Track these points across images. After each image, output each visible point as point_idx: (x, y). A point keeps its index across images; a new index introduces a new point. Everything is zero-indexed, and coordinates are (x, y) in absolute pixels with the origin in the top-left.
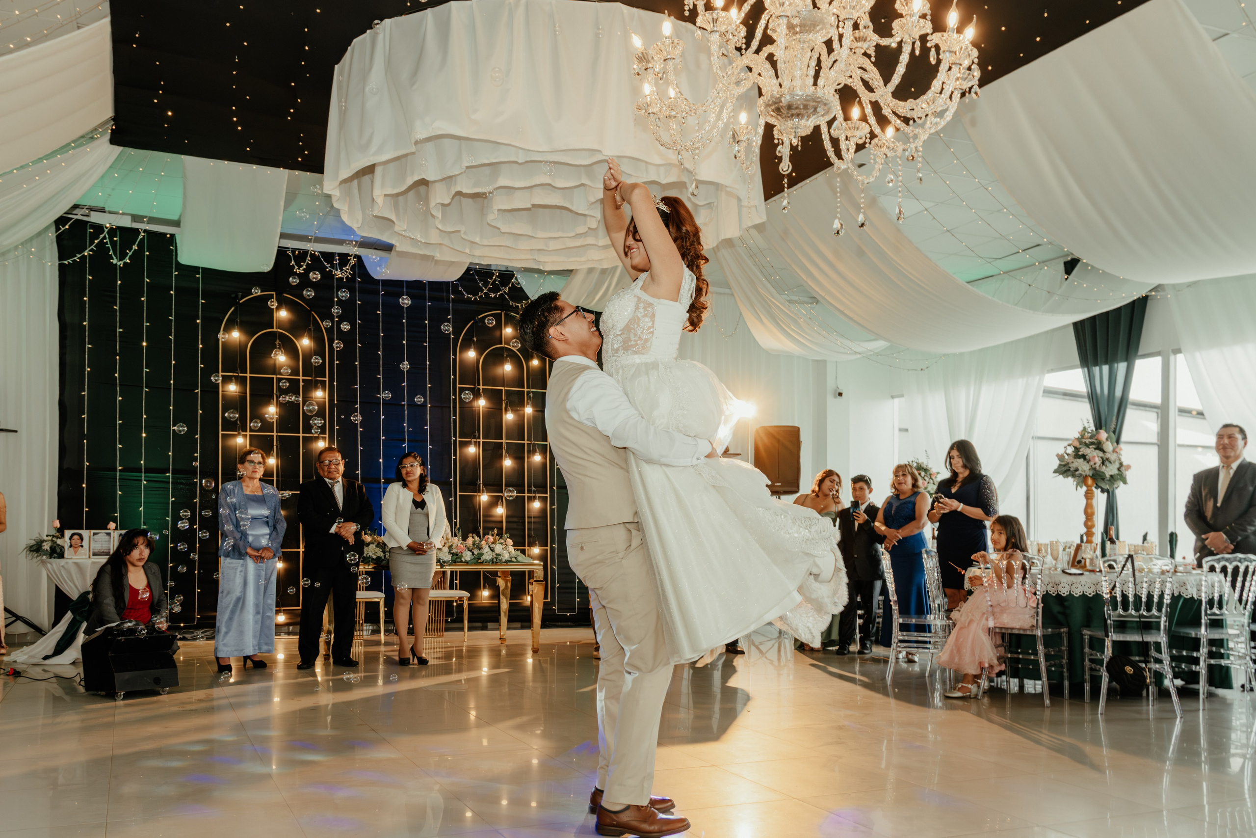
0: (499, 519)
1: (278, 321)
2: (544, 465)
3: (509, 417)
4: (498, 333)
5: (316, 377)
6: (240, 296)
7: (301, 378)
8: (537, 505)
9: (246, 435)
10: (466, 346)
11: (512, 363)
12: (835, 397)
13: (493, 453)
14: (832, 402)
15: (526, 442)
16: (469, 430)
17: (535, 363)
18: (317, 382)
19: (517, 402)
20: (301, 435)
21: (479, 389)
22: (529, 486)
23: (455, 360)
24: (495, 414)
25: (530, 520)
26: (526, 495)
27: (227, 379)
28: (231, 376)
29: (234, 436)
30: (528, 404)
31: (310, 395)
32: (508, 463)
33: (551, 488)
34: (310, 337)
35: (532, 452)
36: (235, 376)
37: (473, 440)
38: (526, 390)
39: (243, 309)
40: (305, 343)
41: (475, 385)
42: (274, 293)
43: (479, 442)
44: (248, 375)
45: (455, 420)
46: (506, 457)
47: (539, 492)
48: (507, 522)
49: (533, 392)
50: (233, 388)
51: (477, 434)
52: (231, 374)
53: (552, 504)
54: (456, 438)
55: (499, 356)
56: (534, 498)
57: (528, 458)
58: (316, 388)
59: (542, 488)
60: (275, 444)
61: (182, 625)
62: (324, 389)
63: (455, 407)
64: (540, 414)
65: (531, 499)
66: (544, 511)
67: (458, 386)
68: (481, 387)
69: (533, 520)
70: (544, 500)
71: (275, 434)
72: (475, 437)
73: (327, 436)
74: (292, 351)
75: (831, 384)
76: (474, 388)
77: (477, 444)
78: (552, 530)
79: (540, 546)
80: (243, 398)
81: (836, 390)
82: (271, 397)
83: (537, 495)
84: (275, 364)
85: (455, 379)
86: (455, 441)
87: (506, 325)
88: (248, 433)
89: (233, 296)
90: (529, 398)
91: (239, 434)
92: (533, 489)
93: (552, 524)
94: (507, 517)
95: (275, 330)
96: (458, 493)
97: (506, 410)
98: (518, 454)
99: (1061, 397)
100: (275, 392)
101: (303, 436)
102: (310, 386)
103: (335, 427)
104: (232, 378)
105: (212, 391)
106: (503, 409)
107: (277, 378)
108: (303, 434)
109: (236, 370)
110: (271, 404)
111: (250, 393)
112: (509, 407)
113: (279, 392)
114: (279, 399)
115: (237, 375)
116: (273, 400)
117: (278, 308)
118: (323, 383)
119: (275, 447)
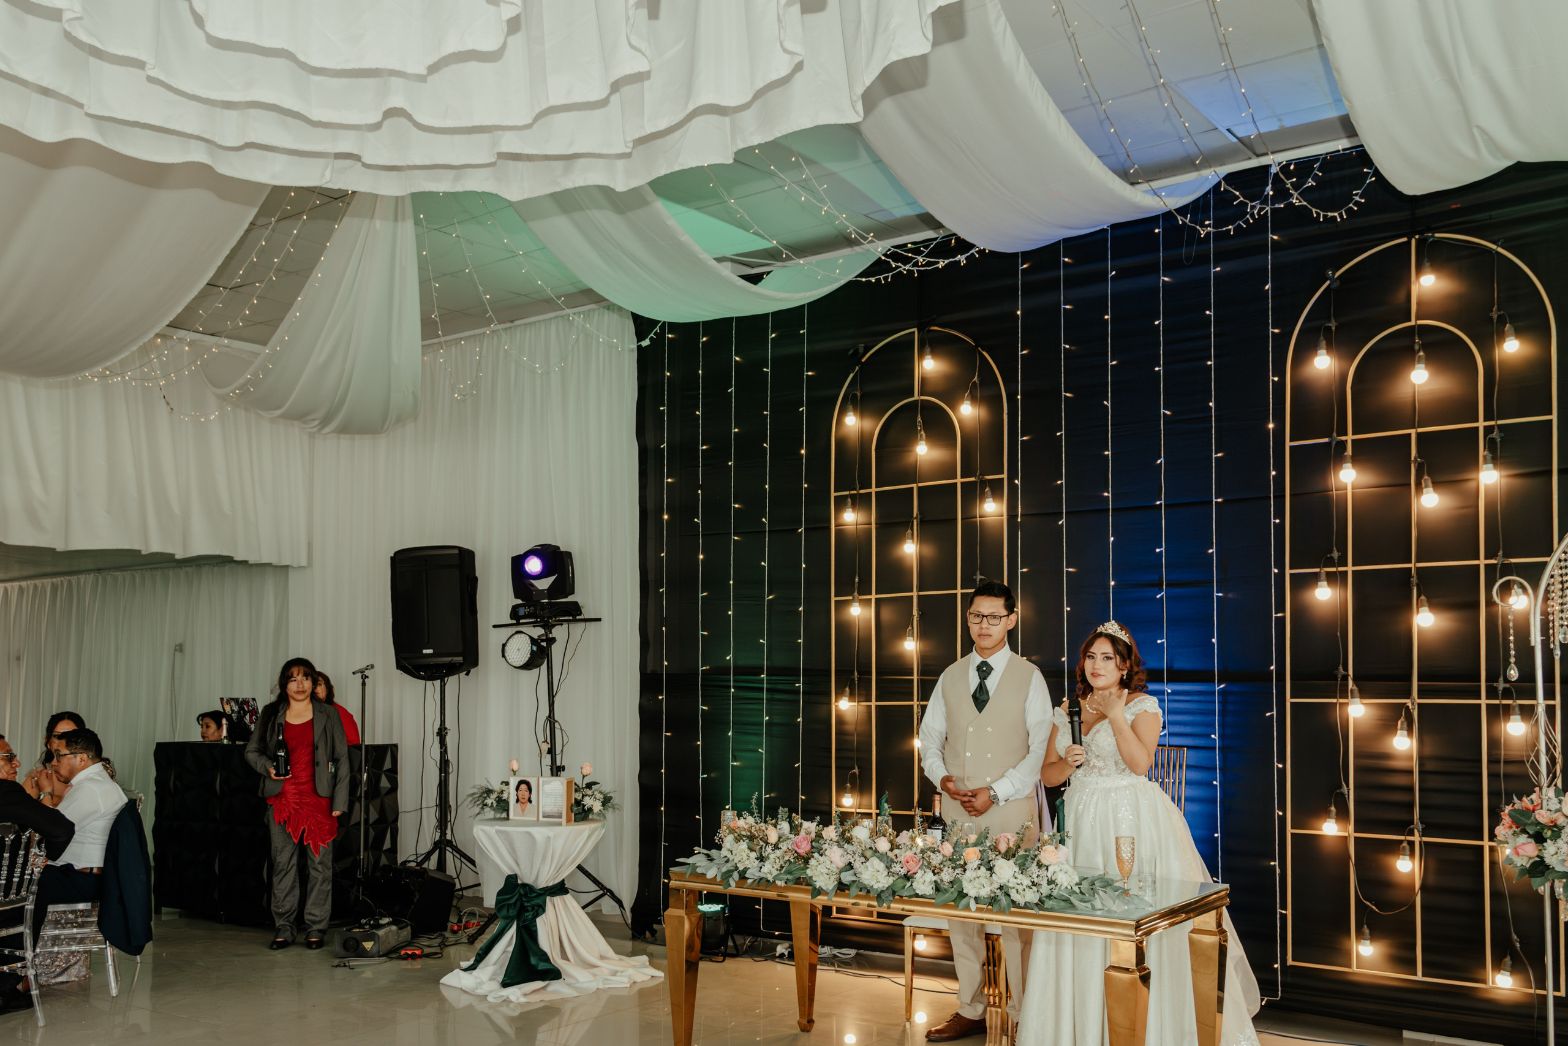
0: (1403, 764)
1: (923, 380)
3: (1429, 501)
5: (984, 475)
6: (861, 350)
7: (959, 481)
8: (1516, 728)
9: (870, 601)
10: (1309, 346)
13: (1386, 600)
17: (1514, 349)
18: (984, 483)
20: (959, 591)
21: (1343, 444)
22: (1492, 678)
23: (1280, 386)
25: (1495, 768)
26: (1483, 702)
27: (841, 503)
28: (849, 497)
29: (853, 604)
30: (1488, 460)
31: (975, 513)
32: (1427, 620)
34: (973, 399)
36: (851, 496)
37: (1325, 569)
38: (1481, 424)
39: (868, 372)
40: (967, 411)
41: (1332, 436)
42: (915, 330)
43: (1344, 573)
44: (874, 491)
45: (1280, 528)
46: (1420, 606)
47: (1521, 695)
48: (1423, 772)
49: (1501, 426)
50: (850, 517)
51: (1336, 555)
52: (847, 493)
54: (1282, 567)
55: (1396, 355)
56: (1507, 710)
57: (1487, 603)
58: (983, 498)
60: (915, 612)
62: (999, 496)
63: (1280, 497)
65: (1500, 713)
67: (1288, 445)
68: (1349, 439)
71: (915, 594)
72: (1330, 563)
74: (944, 431)
76: (1333, 444)
77: (1338, 579)
80: (865, 532)
82: (908, 524)
83: (1516, 703)
84: (914, 463)
85: (1279, 430)
86: (1280, 576)
87: (1423, 270)
88: (874, 596)
89: (851, 352)
91: (859, 599)
94: (1424, 759)
95: (916, 397)
96: (1289, 700)
97: (1421, 487)
100: (915, 515)
101: (962, 594)
102: (973, 494)
103: (1020, 571)
104: (849, 500)
105: (820, 526)
106: (1410, 484)
107: (919, 488)
108: (962, 589)
109: (855, 484)
110: (908, 539)
111: (876, 524)
112: (1426, 477)
113: (920, 514)
114: (923, 522)
115: (855, 492)
116: (912, 530)
117: (921, 356)
118: (998, 484)
119: (915, 618)
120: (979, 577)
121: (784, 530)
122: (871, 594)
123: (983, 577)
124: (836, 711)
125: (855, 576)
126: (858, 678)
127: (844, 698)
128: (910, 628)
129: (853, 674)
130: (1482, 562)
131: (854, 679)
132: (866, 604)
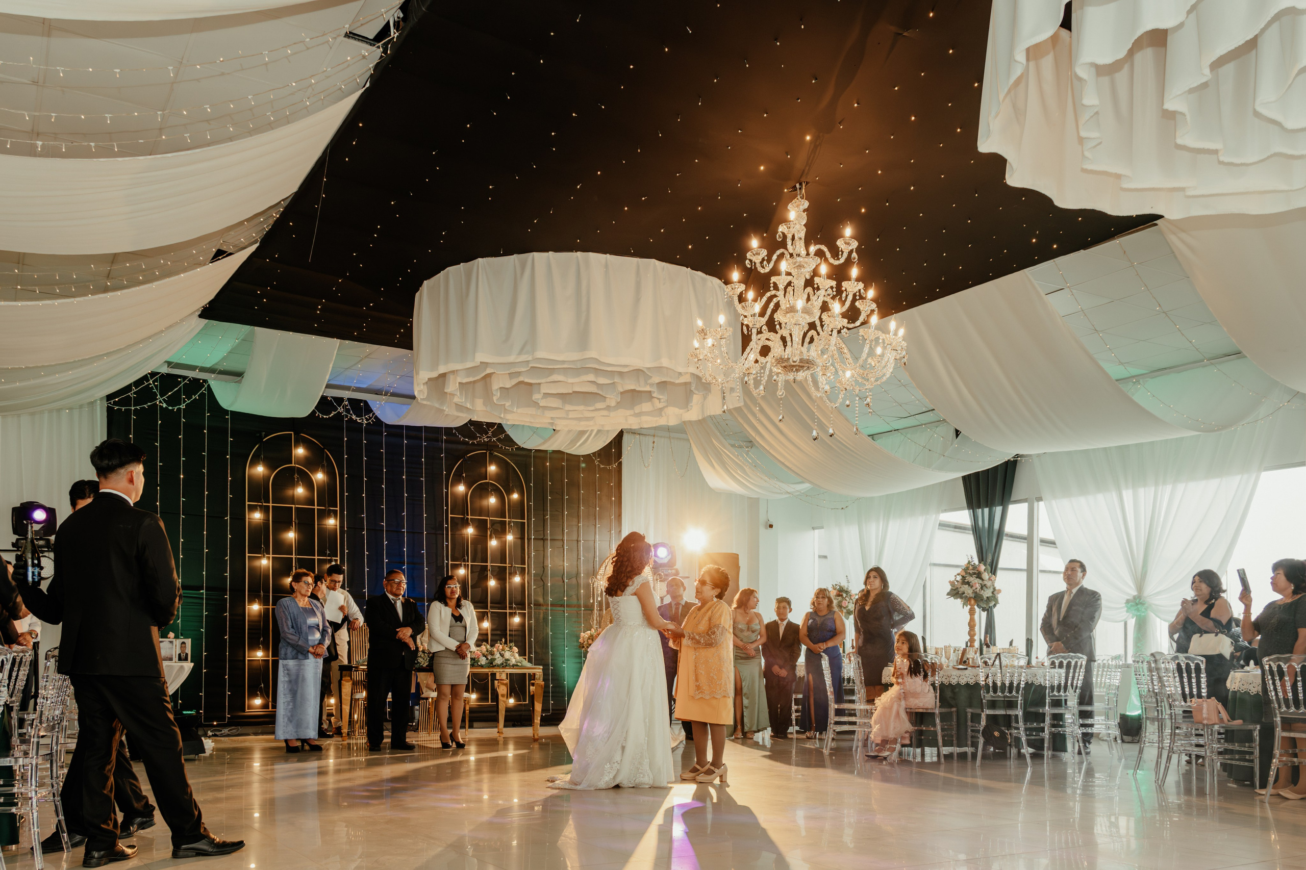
0: (484, 632)
1: (297, 457)
2: (523, 585)
3: (493, 543)
4: (483, 470)
5: (329, 506)
6: (263, 435)
7: (316, 507)
8: (517, 620)
9: (269, 557)
10: (458, 479)
11: (496, 497)
12: (766, 528)
13: (481, 575)
14: (764, 532)
15: (507, 565)
16: (460, 557)
17: (515, 496)
18: (330, 511)
19: (500, 530)
20: (316, 557)
21: (468, 518)
22: (511, 603)
23: (447, 493)
24: (481, 539)
25: (511, 633)
26: (508, 611)
27: (252, 509)
28: (256, 505)
29: (259, 558)
30: (509, 532)
31: (324, 523)
32: (492, 583)
33: (529, 605)
34: (324, 472)
35: (512, 574)
36: (259, 505)
37: (463, 563)
38: (507, 520)
39: (266, 446)
40: (319, 476)
41: (464, 515)
42: (293, 433)
43: (468, 565)
44: (271, 505)
45: (447, 546)
46: (491, 578)
47: (519, 609)
48: (492, 635)
49: (513, 521)
50: (257, 516)
51: (466, 557)
52: (256, 503)
53: (530, 619)
54: (448, 561)
55: (483, 490)
56: (515, 613)
57: (509, 578)
58: (329, 516)
59: (521, 605)
60: (294, 565)
61: (215, 723)
62: (336, 517)
63: (447, 535)
64: (519, 540)
65: (512, 615)
66: (523, 625)
67: (450, 515)
68: (469, 517)
69: (513, 633)
70: (523, 615)
71: (294, 556)
72: (464, 560)
74: (309, 484)
75: (762, 518)
76: (464, 518)
77: (466, 567)
78: (530, 642)
80: (266, 524)
81: (767, 523)
82: (290, 523)
83: (517, 611)
84: (293, 496)
85: (447, 510)
86: (447, 564)
87: (491, 463)
88: (271, 556)
89: (258, 435)
90: (510, 527)
91: (264, 556)
92: (514, 606)
93: (530, 637)
94: (492, 630)
95: (293, 464)
97: (491, 537)
98: (501, 575)
99: (953, 529)
100: (294, 520)
101: (318, 559)
102: (324, 514)
103: (346, 551)
104: (258, 507)
105: (239, 518)
106: (488, 536)
107: (296, 508)
108: (318, 556)
109: (260, 501)
110: (292, 530)
111: (272, 521)
112: (493, 534)
113: (297, 519)
114: (298, 524)
115: (261, 504)
116: (292, 527)
117: (296, 446)
118: (335, 512)
119: (294, 568)
120: (327, 552)
121: (216, 518)
122: (270, 554)
124: (248, 609)
125: (261, 544)
126: (263, 595)
127: (253, 603)
129: (260, 592)
131: (260, 595)
132: (269, 558)
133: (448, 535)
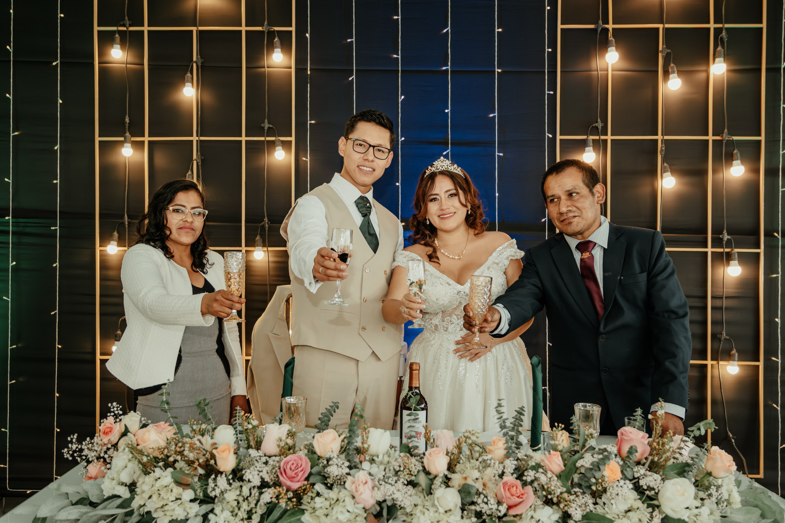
2: (752, 186)
3: (673, 86)
5: (270, 24)
7: (244, 28)
8: (734, 271)
9: (142, 143)
18: (271, 34)
19: (691, 52)
20: (244, 139)
21: (606, 31)
22: (717, 231)
25: (718, 303)
26: (709, 250)
27: (106, 39)
28: (114, 32)
29: (122, 145)
30: (717, 55)
31: (261, 63)
32: (668, 183)
33: (769, 234)
35: (723, 158)
36: (120, 32)
37: (592, 137)
38: (712, 26)
41: (597, 23)
43: (606, 141)
44: (146, 28)
45: (553, 98)
46: (664, 171)
47: (739, 244)
49: (727, 29)
50: (117, 55)
51: (600, 125)
52: (115, 28)
54: (555, 133)
56: (729, 256)
57: (714, 172)
58: (270, 48)
59: (748, 234)
60: (195, 157)
62: (286, 47)
63: (553, 73)
65: (721, 259)
66: (750, 284)
67: (560, 26)
68: (610, 28)
69: (725, 303)
71: (195, 138)
72: (595, 131)
73: (293, 139)
76: (596, 30)
77: (600, 146)
78: (770, 323)
79: (739, 360)
80: (136, 73)
82: (187, 67)
83: (736, 250)
85: (553, 15)
86: (553, 141)
88: (146, 139)
90: (719, 42)
92: (726, 237)
97: (666, 73)
98: (693, 163)
100: (195, 59)
101: (246, 141)
102: (261, 44)
103: (309, 122)
104: (117, 36)
105: (81, 62)
106: (658, 71)
107: (201, 33)
108: (246, 136)
109: (124, 19)
110: (188, 82)
111: (149, 65)
112: (672, 65)
113: (201, 58)
114: (203, 69)
115: (124, 29)
116: (192, 74)
118: (285, 38)
119: (195, 163)
120: (266, 125)
121: (34, 62)
122: (144, 136)
123: (271, 126)
124: (101, 256)
125: (125, 116)
126: (129, 223)
127: (112, 242)
128: (190, 173)
129: (123, 217)
130: (711, 138)
131: (123, 224)
132: (138, 145)
133: (556, 72)
